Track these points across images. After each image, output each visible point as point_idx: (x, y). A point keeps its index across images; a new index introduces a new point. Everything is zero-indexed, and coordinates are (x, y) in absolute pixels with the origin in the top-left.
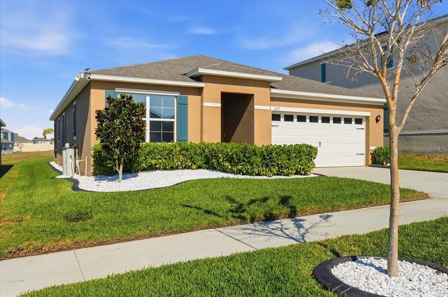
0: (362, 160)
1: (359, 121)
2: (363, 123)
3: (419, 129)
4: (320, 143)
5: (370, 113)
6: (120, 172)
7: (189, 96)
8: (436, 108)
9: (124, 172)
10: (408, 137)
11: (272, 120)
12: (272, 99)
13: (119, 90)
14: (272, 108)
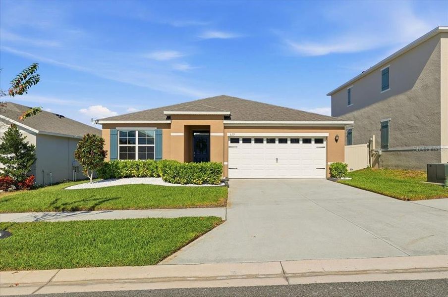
0: (323, 174)
1: (319, 141)
2: (324, 142)
3: (406, 145)
4: (277, 159)
5: (328, 134)
6: (91, 178)
7: (163, 129)
8: (417, 125)
9: (93, 179)
10: (398, 152)
11: (231, 143)
12: (225, 127)
13: (117, 129)
14: (229, 134)
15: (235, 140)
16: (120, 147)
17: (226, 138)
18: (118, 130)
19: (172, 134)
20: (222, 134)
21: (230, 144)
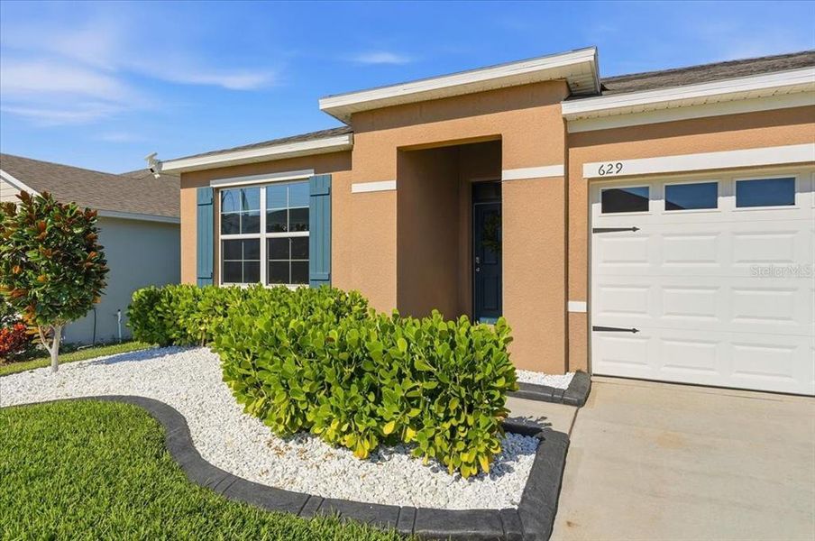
6: (53, 351)
7: (333, 174)
9: (61, 351)
11: (605, 210)
12: (573, 140)
13: (215, 184)
14: (591, 170)
15: (623, 199)
16: (225, 241)
17: (579, 192)
18: (217, 189)
19: (356, 188)
20: (559, 170)
21: (599, 218)
